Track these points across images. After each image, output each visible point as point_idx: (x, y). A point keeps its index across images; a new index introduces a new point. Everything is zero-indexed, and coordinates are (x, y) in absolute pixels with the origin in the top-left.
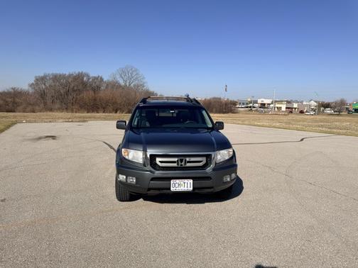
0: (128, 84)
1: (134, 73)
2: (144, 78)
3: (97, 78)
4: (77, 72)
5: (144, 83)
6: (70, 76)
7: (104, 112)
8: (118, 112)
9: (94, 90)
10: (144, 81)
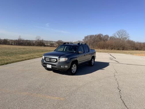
0: (120, 37)
1: (124, 33)
2: (128, 34)
3: (106, 36)
4: (98, 34)
5: (129, 37)
6: (96, 35)
7: (107, 49)
8: (113, 49)
9: (104, 41)
10: (129, 36)
